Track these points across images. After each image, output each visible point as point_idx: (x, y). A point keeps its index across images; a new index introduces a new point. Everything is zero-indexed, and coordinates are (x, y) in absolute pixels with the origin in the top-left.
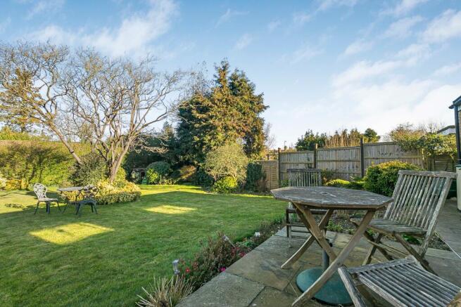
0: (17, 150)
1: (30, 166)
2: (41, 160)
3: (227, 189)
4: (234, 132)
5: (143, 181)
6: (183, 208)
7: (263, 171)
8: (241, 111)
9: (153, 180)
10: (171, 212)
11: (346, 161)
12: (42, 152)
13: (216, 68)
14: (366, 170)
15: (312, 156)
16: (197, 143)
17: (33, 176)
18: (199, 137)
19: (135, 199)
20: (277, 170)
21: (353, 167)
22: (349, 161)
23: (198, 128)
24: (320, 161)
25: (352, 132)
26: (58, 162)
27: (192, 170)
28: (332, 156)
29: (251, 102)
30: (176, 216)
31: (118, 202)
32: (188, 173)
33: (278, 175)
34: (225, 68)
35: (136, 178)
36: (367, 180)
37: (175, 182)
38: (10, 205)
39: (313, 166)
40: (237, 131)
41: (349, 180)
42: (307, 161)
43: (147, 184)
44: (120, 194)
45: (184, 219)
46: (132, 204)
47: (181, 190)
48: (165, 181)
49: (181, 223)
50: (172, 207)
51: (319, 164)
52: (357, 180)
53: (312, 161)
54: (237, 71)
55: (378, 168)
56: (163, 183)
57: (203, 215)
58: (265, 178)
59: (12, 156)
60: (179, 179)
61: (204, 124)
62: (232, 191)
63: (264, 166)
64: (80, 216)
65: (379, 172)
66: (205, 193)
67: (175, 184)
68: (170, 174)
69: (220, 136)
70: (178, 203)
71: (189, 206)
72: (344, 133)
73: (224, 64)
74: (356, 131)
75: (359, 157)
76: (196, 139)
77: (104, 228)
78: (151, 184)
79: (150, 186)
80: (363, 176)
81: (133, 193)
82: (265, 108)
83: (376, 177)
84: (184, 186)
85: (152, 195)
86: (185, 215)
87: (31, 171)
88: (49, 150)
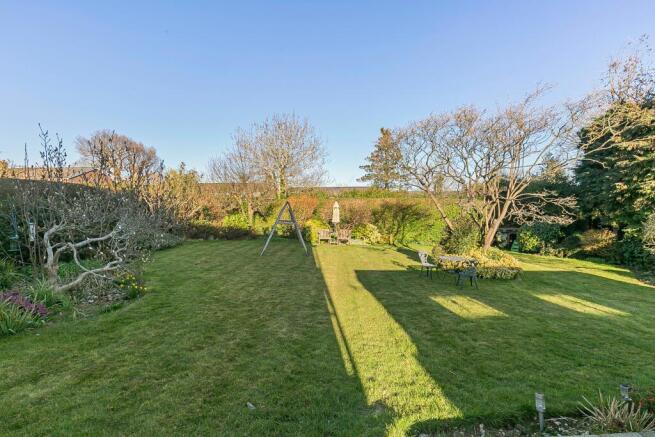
0: (387, 207)
1: (396, 222)
2: (404, 217)
5: (514, 246)
6: (599, 307)
9: (529, 247)
10: (579, 308)
12: (405, 209)
16: (622, 194)
17: (398, 232)
18: (628, 183)
19: (515, 277)
23: (626, 167)
26: (417, 219)
27: (606, 237)
30: (591, 317)
31: (494, 277)
32: (598, 242)
35: (503, 241)
37: (570, 254)
38: (394, 263)
43: (520, 251)
44: (497, 268)
45: (607, 326)
46: (513, 284)
47: (585, 271)
48: (552, 250)
49: (607, 333)
50: (579, 300)
56: (547, 253)
57: (647, 330)
59: (383, 213)
60: (579, 249)
61: (641, 159)
64: (461, 289)
66: (641, 284)
67: (570, 257)
68: (560, 240)
70: (585, 295)
71: (610, 306)
76: (621, 186)
77: (496, 311)
78: (525, 252)
79: (525, 256)
81: (513, 269)
84: (590, 264)
85: (536, 273)
86: (607, 320)
87: (396, 227)
88: (410, 207)
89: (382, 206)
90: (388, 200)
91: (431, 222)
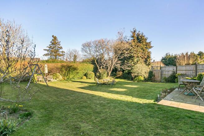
0: (63, 66)
1: (66, 72)
2: (69, 70)
3: (141, 81)
4: (140, 58)
7: (153, 74)
8: (142, 49)
11: (189, 70)
12: (69, 67)
13: (131, 32)
14: (198, 74)
15: (175, 68)
17: (67, 75)
20: (160, 73)
21: (192, 73)
22: (191, 70)
23: (127, 57)
24: (178, 70)
25: (191, 53)
26: (74, 70)
27: (121, 73)
28: (184, 68)
29: (146, 45)
32: (119, 74)
33: (160, 76)
34: (135, 31)
36: (197, 78)
39: (175, 72)
40: (142, 58)
41: (191, 77)
42: (173, 70)
51: (178, 71)
52: (194, 77)
53: (175, 70)
54: (139, 32)
55: (201, 74)
58: (154, 76)
60: (116, 76)
62: (143, 81)
63: (154, 72)
65: (202, 75)
67: (115, 78)
69: (135, 60)
72: (187, 54)
73: (134, 30)
74: (193, 53)
75: (195, 69)
76: (126, 61)
80: (196, 76)
82: (152, 47)
83: (200, 77)
87: (66, 74)
88: (71, 66)
89: (61, 66)
90: (63, 64)
91: (78, 71)
